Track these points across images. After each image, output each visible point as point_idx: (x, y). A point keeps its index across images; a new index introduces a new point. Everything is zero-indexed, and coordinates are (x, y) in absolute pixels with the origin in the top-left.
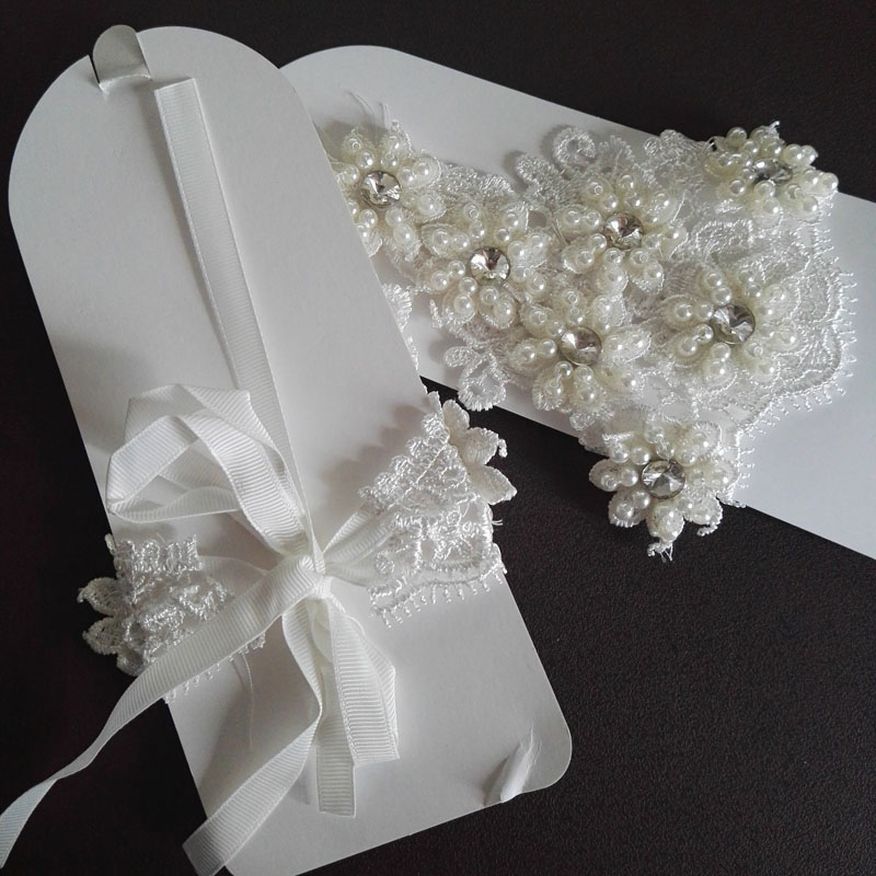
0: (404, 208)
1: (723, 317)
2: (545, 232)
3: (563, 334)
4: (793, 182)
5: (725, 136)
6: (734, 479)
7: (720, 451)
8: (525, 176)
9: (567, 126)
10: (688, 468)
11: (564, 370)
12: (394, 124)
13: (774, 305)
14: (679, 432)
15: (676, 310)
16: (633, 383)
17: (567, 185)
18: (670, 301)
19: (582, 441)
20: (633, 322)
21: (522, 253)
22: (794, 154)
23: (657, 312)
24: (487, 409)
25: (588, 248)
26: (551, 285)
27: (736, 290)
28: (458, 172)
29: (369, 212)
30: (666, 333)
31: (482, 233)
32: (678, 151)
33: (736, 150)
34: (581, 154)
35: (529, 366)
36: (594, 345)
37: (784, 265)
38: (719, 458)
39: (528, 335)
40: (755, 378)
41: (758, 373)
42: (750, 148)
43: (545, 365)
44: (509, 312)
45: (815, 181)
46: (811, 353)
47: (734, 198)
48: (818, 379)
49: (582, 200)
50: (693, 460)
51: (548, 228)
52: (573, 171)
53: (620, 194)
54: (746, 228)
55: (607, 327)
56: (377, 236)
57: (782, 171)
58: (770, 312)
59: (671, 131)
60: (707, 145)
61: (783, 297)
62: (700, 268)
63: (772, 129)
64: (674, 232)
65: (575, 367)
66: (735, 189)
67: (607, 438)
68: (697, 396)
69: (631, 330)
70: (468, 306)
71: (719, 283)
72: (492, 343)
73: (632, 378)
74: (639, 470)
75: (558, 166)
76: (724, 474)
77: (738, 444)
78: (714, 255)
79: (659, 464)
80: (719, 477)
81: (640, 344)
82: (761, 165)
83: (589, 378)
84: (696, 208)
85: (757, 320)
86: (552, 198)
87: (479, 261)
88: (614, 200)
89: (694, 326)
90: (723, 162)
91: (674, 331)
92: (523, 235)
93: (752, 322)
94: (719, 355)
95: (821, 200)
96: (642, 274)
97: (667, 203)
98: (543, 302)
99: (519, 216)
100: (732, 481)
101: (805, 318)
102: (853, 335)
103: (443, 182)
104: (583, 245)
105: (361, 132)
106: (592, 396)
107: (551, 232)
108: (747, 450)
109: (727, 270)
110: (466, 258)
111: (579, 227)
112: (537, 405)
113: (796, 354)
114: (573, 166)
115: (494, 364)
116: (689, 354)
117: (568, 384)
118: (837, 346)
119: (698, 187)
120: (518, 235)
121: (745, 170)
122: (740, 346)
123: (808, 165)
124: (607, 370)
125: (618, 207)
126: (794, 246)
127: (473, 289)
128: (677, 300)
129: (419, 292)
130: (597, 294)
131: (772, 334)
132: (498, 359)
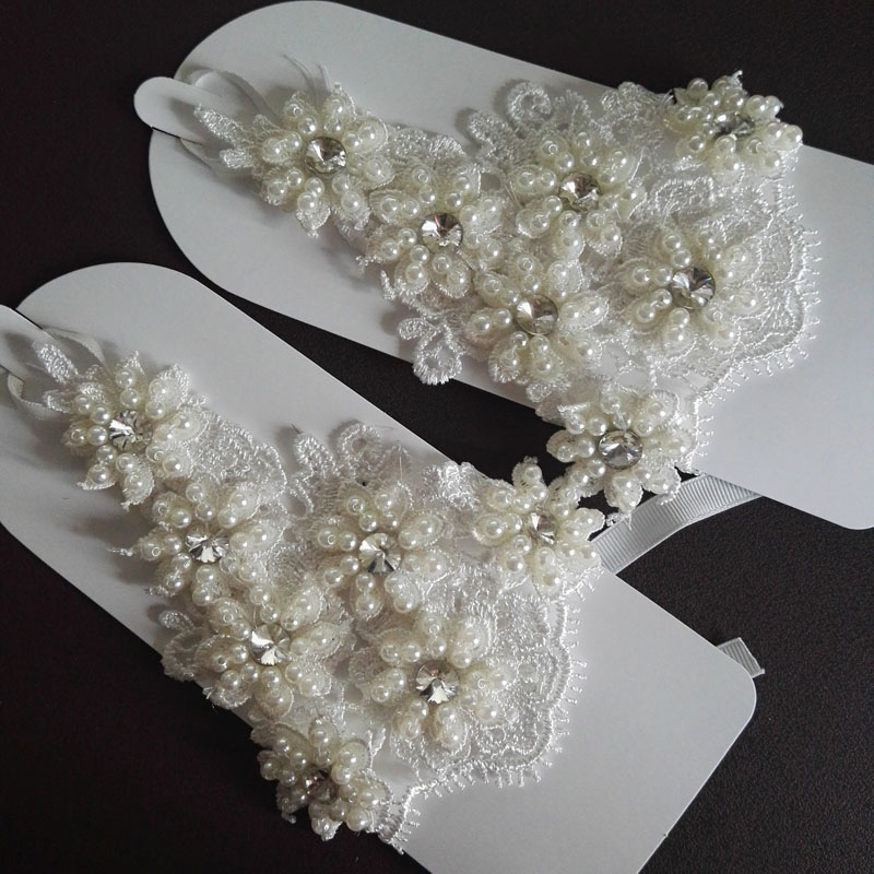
0: (351, 175)
1: (683, 281)
2: (498, 195)
3: (519, 302)
4: (754, 136)
5: (685, 87)
6: (693, 448)
7: (678, 419)
8: (477, 135)
9: (521, 81)
10: (646, 438)
11: (519, 341)
12: (337, 87)
13: (732, 267)
14: (636, 402)
15: (634, 274)
16: (590, 352)
17: (521, 144)
18: (629, 265)
19: (539, 412)
20: (590, 288)
21: (474, 218)
22: (757, 106)
23: (615, 277)
24: (443, 382)
25: (544, 212)
26: (506, 251)
27: (696, 252)
28: (406, 134)
29: (314, 181)
30: (624, 298)
31: (433, 198)
32: (636, 104)
33: (697, 102)
34: (536, 110)
35: (483, 337)
36: (550, 313)
37: (747, 223)
38: (676, 427)
39: (483, 304)
40: (714, 344)
41: (717, 339)
42: (711, 100)
43: (500, 336)
44: (462, 280)
45: (779, 134)
46: (773, 315)
47: (693, 155)
48: (779, 342)
49: (537, 160)
50: (650, 429)
51: (502, 190)
52: (527, 129)
53: (575, 153)
54: (707, 185)
55: (564, 294)
56: (325, 206)
57: (745, 124)
58: (730, 275)
59: (629, 84)
60: (667, 98)
61: (744, 258)
62: (659, 230)
63: (735, 80)
64: (631, 192)
65: (531, 337)
66: (694, 146)
67: (562, 409)
68: (655, 363)
69: (588, 296)
70: (420, 275)
71: (678, 245)
72: (445, 315)
73: (589, 347)
74: (597, 441)
75: (512, 123)
76: (681, 443)
77: (696, 412)
78: (674, 215)
79: (617, 433)
80: (676, 446)
81: (597, 311)
82: (722, 118)
83: (545, 348)
84: (655, 165)
85: (717, 283)
86: (506, 158)
87: (431, 227)
88: (569, 159)
89: (653, 291)
90: (682, 117)
91: (633, 297)
92: (475, 199)
93: (713, 285)
94: (678, 320)
95: (784, 155)
96: (599, 238)
97: (624, 161)
98: (499, 269)
99: (471, 179)
100: (689, 451)
101: (767, 280)
102: (817, 296)
103: (392, 146)
104: (538, 208)
105: (302, 97)
106: (548, 366)
107: (506, 194)
108: (705, 417)
109: (687, 231)
110: (416, 225)
111: (534, 188)
112: (493, 377)
113: (758, 317)
114: (528, 123)
115: (449, 336)
116: (647, 320)
117: (525, 355)
118: (800, 308)
119: (657, 144)
120: (470, 199)
121: (705, 125)
122: (700, 311)
123: (773, 117)
124: (562, 339)
125: (574, 166)
126: (757, 204)
127: (425, 257)
128: (636, 264)
129: (370, 263)
130: (554, 259)
131: (732, 298)
132: (453, 331)
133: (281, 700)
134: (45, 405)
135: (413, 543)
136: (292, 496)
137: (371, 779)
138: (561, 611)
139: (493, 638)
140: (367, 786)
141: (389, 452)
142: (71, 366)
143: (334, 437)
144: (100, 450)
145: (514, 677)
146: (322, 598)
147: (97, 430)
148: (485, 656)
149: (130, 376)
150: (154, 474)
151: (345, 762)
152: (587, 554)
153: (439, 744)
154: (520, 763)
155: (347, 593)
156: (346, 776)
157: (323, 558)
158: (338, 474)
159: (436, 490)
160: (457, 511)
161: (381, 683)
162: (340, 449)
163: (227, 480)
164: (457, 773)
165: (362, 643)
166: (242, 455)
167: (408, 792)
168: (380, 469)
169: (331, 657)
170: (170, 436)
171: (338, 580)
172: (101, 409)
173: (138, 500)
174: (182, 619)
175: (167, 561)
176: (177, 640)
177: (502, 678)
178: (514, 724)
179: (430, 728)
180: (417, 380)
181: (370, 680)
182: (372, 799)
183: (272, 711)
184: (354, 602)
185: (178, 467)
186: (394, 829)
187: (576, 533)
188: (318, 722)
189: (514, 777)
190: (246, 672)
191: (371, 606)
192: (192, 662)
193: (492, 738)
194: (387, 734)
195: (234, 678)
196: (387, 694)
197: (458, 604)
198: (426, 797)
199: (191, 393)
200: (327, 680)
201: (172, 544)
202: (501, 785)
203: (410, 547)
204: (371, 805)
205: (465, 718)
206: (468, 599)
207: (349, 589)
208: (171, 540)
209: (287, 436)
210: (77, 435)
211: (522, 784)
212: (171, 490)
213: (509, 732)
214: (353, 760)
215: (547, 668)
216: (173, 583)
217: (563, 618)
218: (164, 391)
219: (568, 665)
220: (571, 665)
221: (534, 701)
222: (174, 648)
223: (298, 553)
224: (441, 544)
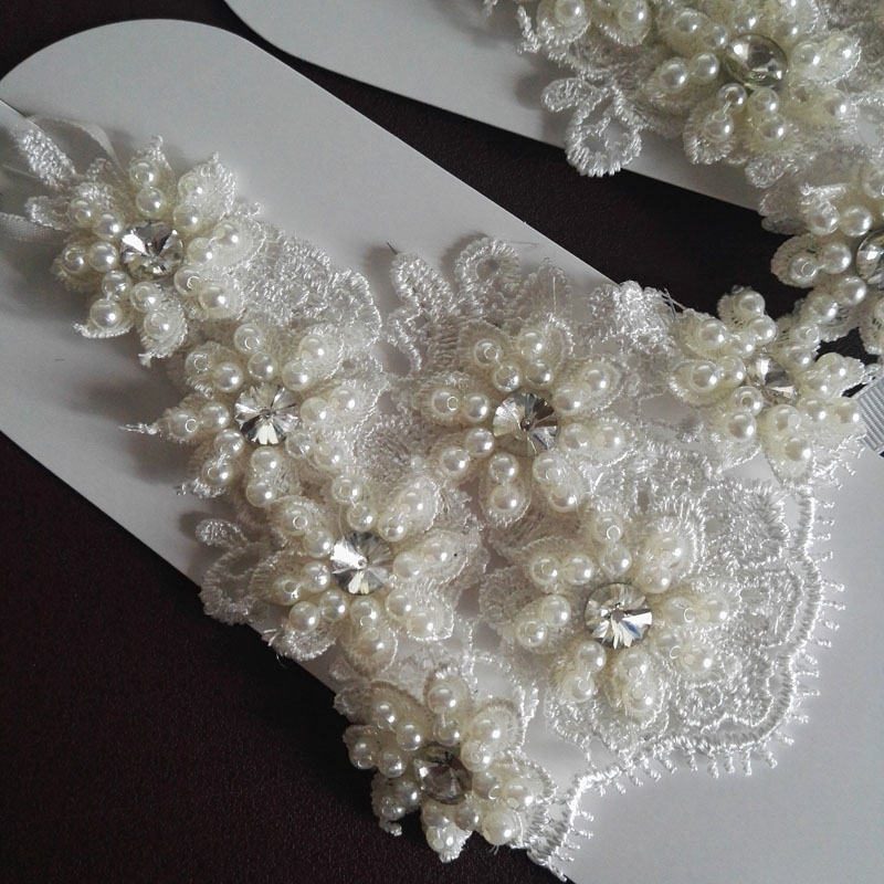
11: (734, 97)
19: (762, 207)
24: (612, 173)
39: (671, 54)
43: (703, 94)
70: (577, 11)
72: (615, 71)
106: (781, 132)
112: (691, 157)
115: (620, 101)
124: (799, 93)
132: (627, 95)
133: (380, 646)
134: (27, 216)
135: (577, 404)
136: (391, 345)
137: (521, 763)
138: (806, 504)
139: (700, 548)
140: (514, 775)
141: (533, 275)
142: (66, 162)
143: (449, 260)
144: (106, 278)
145: (734, 607)
146: (437, 494)
147: (102, 247)
148: (688, 577)
149: (151, 169)
150: (186, 317)
151: (484, 736)
152: (845, 416)
153: (621, 711)
154: (745, 739)
155: (475, 486)
156: (483, 759)
157: (437, 437)
158: (459, 311)
159: (612, 323)
160: (643, 355)
161: (531, 617)
162: (460, 275)
163: (294, 324)
164: (650, 756)
165: (498, 560)
166: (316, 288)
167: (576, 783)
168: (520, 303)
169: (452, 583)
170: (209, 256)
171: (462, 464)
172: (107, 216)
173: (164, 352)
174: (230, 532)
175: (206, 443)
176: (222, 563)
177: (719, 607)
178: (736, 681)
179: (607, 686)
180: (573, 170)
181: (511, 617)
182: (525, 793)
183: (367, 664)
184: (485, 500)
185: (221, 300)
186: (554, 841)
187: (824, 388)
188: (440, 675)
189: (736, 760)
190: (328, 603)
191: (513, 503)
192: (247, 593)
193: (700, 704)
194: (540, 696)
195: (309, 613)
196: (541, 635)
197: (644, 499)
198: (603, 792)
199: (239, 200)
200: (447, 616)
201: (215, 415)
202: (717, 774)
203: (572, 412)
204: (522, 804)
205: (659, 671)
206: (658, 492)
207: (477, 479)
208: (213, 409)
209: (380, 260)
210: (74, 256)
211: (749, 773)
212: (213, 340)
213: (726, 692)
214: (496, 734)
215: (784, 595)
216: (217, 473)
217: (808, 516)
218: (200, 190)
219: (818, 587)
220: (822, 589)
221: (766, 644)
222: (218, 574)
223: (400, 432)
224: (618, 409)
